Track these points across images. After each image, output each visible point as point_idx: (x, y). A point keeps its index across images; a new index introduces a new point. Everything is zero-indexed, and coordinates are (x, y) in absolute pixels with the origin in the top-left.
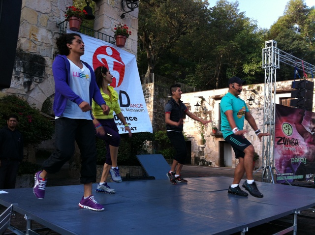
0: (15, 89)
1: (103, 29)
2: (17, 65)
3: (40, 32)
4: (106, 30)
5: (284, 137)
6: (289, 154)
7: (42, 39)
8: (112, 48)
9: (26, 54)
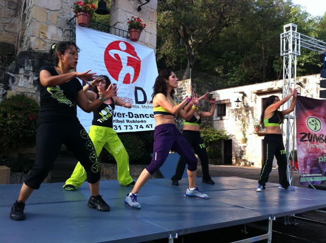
0: (25, 88)
1: (118, 24)
2: (26, 63)
3: (49, 30)
4: (121, 25)
5: (309, 134)
6: (316, 153)
7: (52, 37)
8: (126, 43)
9: (35, 53)
